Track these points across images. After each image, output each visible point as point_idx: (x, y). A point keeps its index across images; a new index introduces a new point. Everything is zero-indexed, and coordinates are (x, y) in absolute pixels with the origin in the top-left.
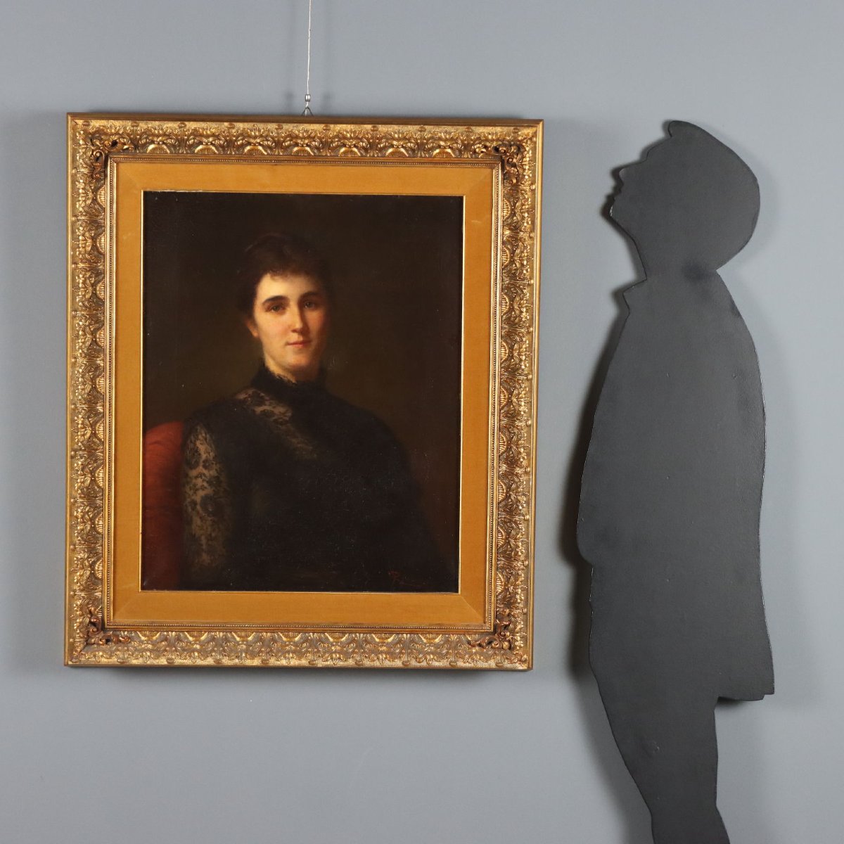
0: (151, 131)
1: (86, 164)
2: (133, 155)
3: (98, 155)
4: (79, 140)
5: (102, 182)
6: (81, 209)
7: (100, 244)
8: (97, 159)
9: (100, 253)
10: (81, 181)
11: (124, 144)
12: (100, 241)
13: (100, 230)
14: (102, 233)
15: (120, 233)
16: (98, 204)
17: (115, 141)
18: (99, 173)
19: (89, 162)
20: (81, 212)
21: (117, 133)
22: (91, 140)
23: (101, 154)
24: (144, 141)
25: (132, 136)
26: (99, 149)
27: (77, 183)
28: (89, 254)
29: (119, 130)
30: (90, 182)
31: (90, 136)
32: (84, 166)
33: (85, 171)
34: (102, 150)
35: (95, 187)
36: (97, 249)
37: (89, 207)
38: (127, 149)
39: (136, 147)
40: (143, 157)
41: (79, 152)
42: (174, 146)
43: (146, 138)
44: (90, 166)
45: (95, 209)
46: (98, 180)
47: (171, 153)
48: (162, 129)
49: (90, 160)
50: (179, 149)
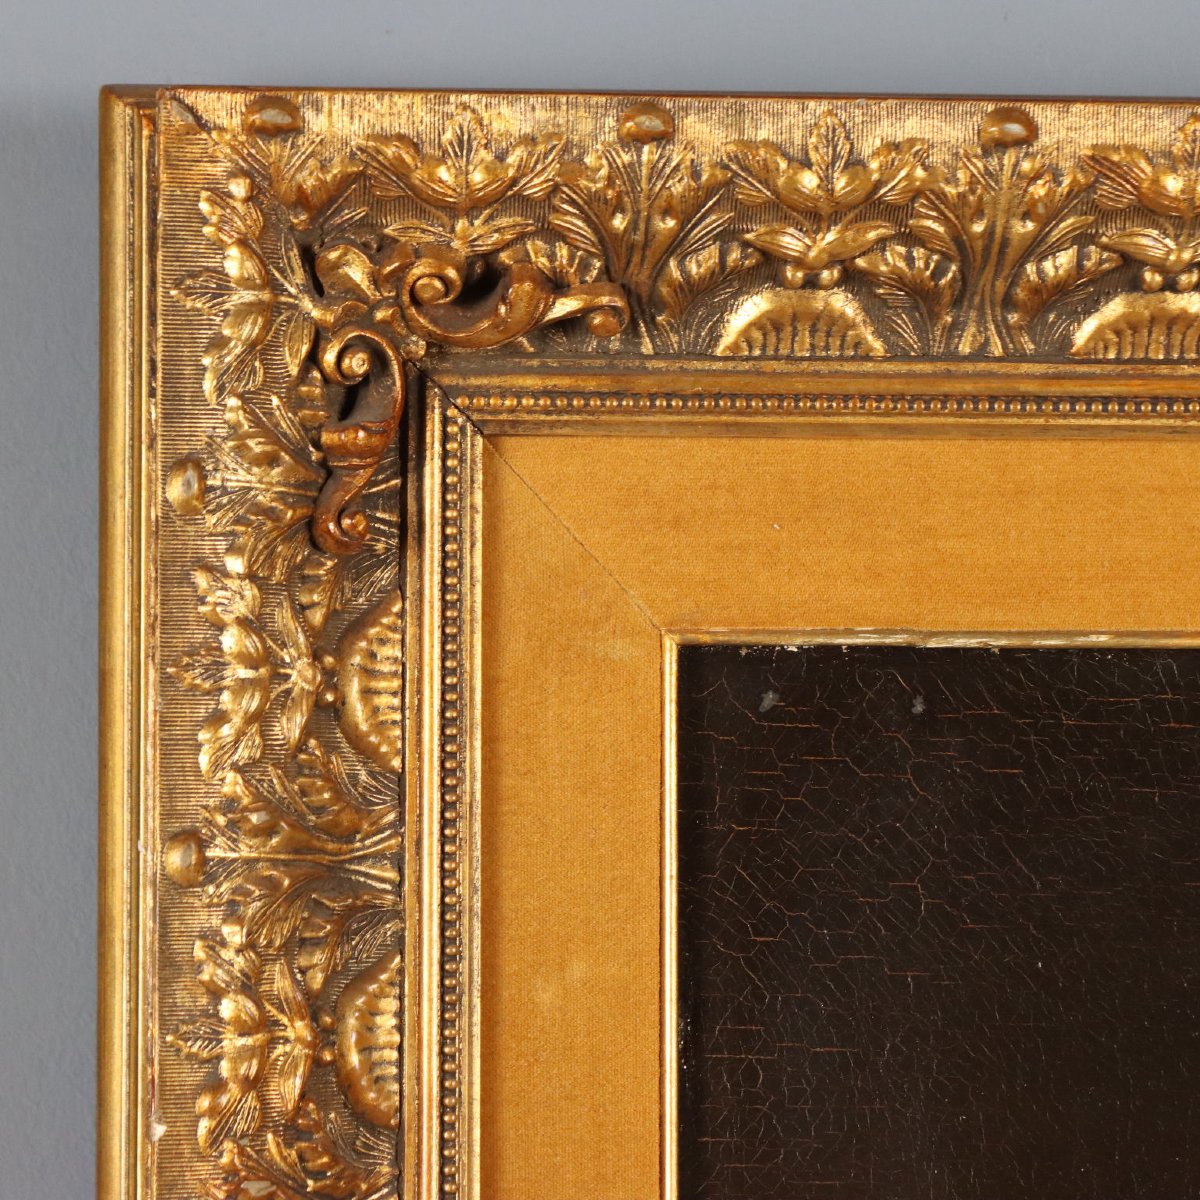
0: (766, 175)
1: (270, 432)
2: (610, 370)
3: (357, 364)
4: (220, 247)
5: (385, 576)
6: (232, 784)
7: (366, 1048)
8: (349, 398)
9: (365, 1118)
10: (236, 564)
11: (557, 285)
12: (368, 1028)
13: (369, 944)
14: (381, 965)
15: (509, 966)
16: (357, 741)
17: (488, 257)
18: (365, 502)
19: (285, 421)
20: (230, 804)
21: (504, 197)
22: (309, 258)
23: (379, 360)
24: (700, 264)
25: (619, 222)
26: (367, 321)
27: (201, 580)
28: (292, 1132)
29: (522, 170)
30: (297, 577)
31: (300, 219)
32: (256, 446)
33: (263, 484)
34: (384, 327)
35: (331, 616)
36: (347, 1085)
37: (292, 762)
38: (570, 324)
39: (640, 309)
40: (687, 385)
41: (219, 343)
42: (921, 297)
43: (726, 237)
44: (300, 455)
45: (330, 779)
46: (355, 560)
47: (896, 354)
48: (855, 164)
49: (295, 403)
50: (956, 328)
